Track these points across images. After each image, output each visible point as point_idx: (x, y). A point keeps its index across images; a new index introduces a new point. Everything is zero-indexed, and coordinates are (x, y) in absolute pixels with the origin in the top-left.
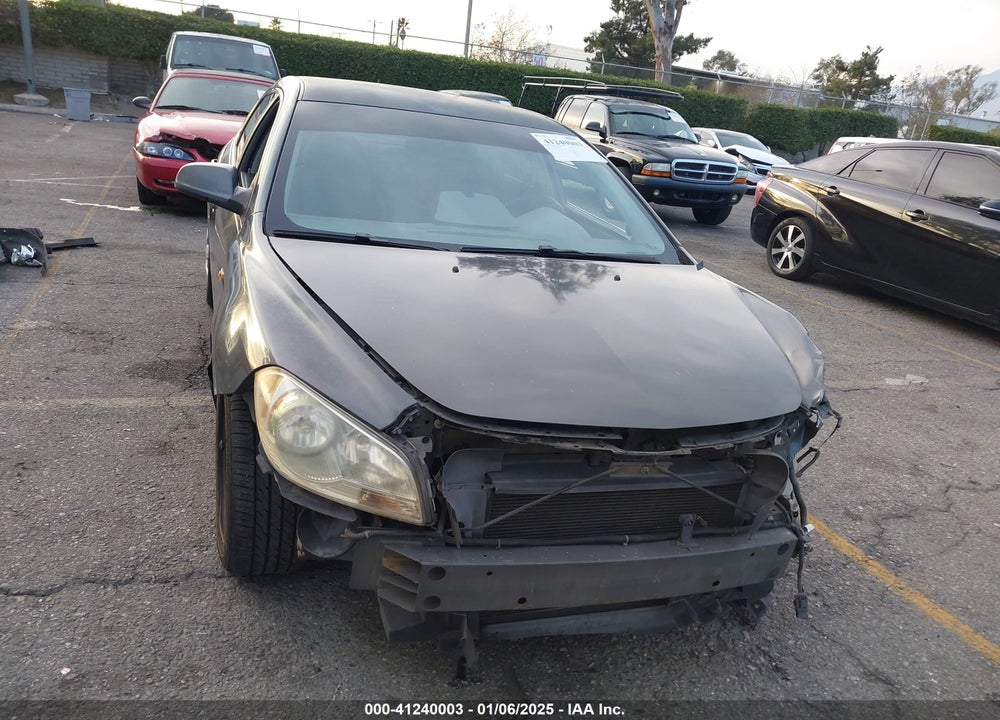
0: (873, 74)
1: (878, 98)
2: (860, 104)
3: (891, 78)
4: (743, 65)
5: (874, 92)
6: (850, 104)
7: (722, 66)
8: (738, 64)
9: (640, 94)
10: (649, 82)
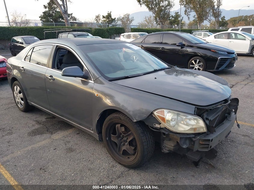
0: (111, 18)
1: (113, 23)
2: (110, 25)
3: (115, 18)
4: (78, 19)
5: (113, 22)
6: (108, 26)
7: (73, 20)
8: (77, 19)
9: (79, 30)
10: (64, 27)
